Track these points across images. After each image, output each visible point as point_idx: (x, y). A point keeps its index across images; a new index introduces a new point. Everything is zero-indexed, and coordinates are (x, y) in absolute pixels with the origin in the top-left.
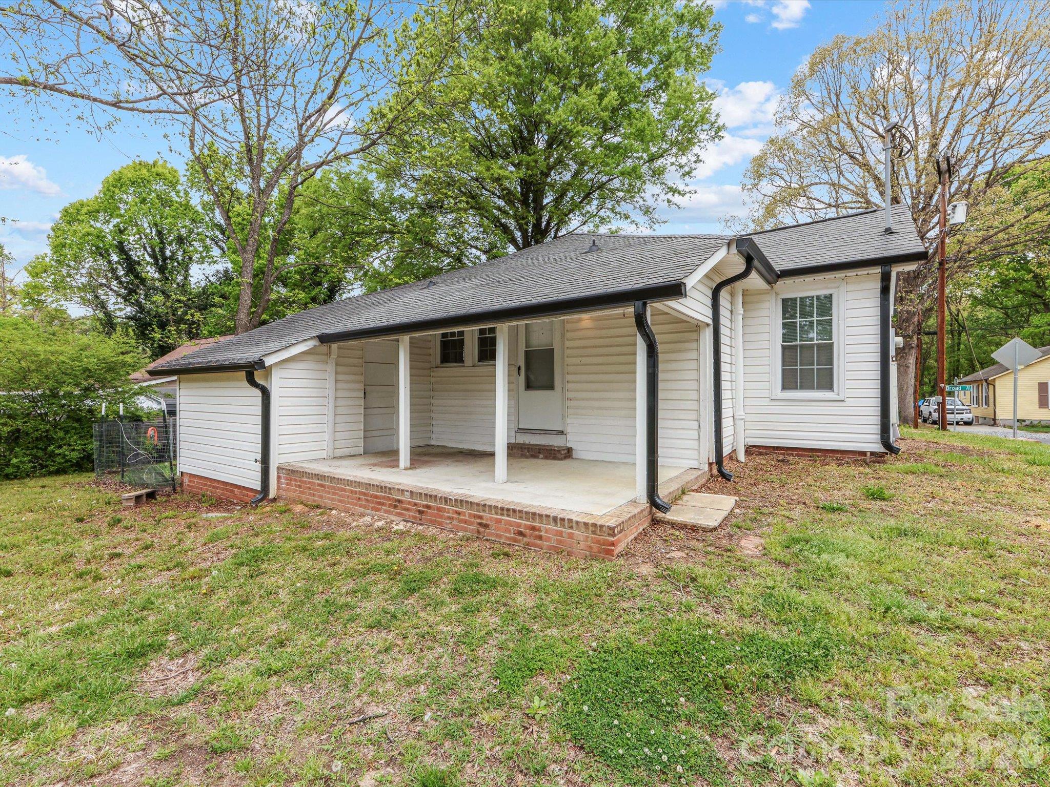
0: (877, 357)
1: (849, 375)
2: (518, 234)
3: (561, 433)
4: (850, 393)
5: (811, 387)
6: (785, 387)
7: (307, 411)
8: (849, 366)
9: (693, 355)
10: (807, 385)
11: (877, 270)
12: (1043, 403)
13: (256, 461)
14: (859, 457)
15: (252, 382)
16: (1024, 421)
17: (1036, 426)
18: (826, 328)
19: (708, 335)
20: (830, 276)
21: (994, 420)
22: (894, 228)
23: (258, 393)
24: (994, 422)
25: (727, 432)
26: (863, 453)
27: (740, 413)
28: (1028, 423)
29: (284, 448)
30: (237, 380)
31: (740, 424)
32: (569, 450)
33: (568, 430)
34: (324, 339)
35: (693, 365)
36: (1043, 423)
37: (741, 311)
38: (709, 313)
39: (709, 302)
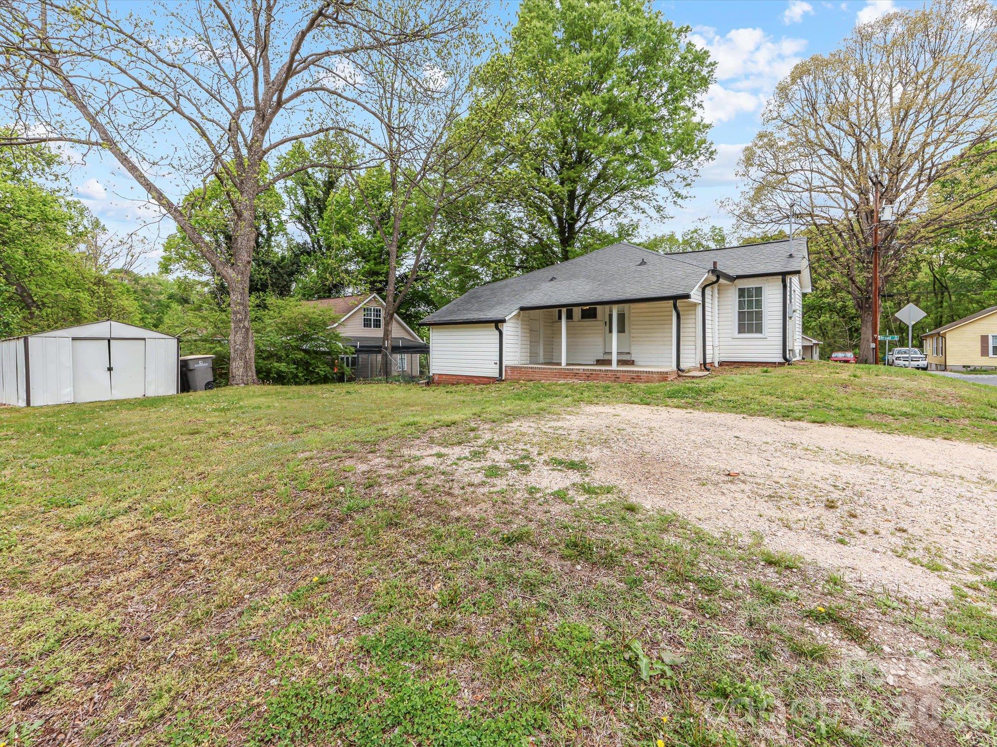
0: (781, 317)
1: (769, 326)
2: (554, 218)
3: (629, 353)
4: (770, 334)
5: (752, 332)
6: (739, 332)
7: (512, 342)
8: (769, 322)
9: (693, 317)
10: (750, 331)
11: (781, 277)
12: (984, 352)
13: (496, 363)
14: (773, 364)
15: (497, 328)
16: (969, 367)
17: (978, 371)
18: (759, 303)
19: (700, 308)
20: (760, 279)
21: (946, 366)
22: (794, 254)
23: (498, 333)
24: (944, 368)
25: (709, 351)
26: (775, 363)
27: (716, 344)
28: (972, 368)
29: (508, 358)
30: (490, 327)
31: (716, 349)
32: (633, 361)
33: (632, 352)
34: (522, 309)
35: (693, 321)
36: (984, 368)
37: (717, 295)
38: (701, 298)
39: (700, 294)
